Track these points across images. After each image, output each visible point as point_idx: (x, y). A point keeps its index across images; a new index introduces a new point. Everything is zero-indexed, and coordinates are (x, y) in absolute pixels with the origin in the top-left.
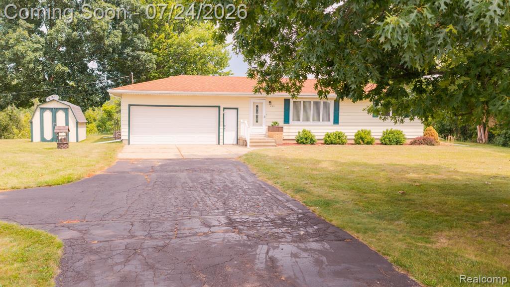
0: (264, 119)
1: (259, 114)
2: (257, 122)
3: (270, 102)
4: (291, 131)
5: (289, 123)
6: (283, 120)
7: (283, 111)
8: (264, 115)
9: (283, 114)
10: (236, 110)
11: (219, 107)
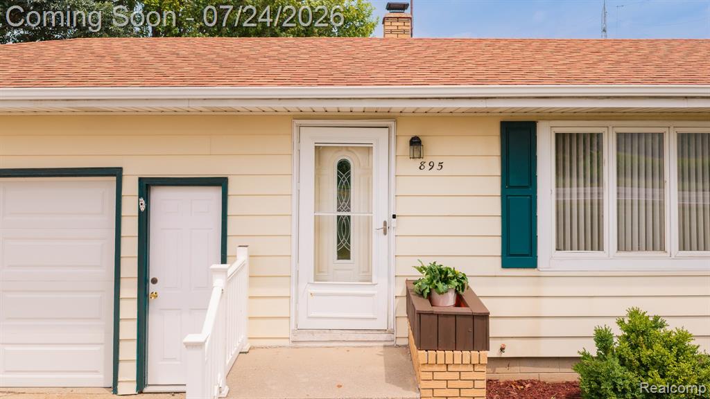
0: (379, 240)
1: (356, 213)
2: (344, 253)
3: (415, 142)
4: (548, 307)
5: (534, 265)
6: (496, 246)
7: (498, 191)
8: (380, 215)
9: (495, 206)
10: (215, 193)
11: (116, 173)
